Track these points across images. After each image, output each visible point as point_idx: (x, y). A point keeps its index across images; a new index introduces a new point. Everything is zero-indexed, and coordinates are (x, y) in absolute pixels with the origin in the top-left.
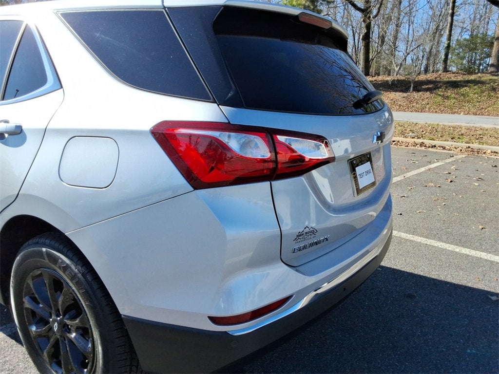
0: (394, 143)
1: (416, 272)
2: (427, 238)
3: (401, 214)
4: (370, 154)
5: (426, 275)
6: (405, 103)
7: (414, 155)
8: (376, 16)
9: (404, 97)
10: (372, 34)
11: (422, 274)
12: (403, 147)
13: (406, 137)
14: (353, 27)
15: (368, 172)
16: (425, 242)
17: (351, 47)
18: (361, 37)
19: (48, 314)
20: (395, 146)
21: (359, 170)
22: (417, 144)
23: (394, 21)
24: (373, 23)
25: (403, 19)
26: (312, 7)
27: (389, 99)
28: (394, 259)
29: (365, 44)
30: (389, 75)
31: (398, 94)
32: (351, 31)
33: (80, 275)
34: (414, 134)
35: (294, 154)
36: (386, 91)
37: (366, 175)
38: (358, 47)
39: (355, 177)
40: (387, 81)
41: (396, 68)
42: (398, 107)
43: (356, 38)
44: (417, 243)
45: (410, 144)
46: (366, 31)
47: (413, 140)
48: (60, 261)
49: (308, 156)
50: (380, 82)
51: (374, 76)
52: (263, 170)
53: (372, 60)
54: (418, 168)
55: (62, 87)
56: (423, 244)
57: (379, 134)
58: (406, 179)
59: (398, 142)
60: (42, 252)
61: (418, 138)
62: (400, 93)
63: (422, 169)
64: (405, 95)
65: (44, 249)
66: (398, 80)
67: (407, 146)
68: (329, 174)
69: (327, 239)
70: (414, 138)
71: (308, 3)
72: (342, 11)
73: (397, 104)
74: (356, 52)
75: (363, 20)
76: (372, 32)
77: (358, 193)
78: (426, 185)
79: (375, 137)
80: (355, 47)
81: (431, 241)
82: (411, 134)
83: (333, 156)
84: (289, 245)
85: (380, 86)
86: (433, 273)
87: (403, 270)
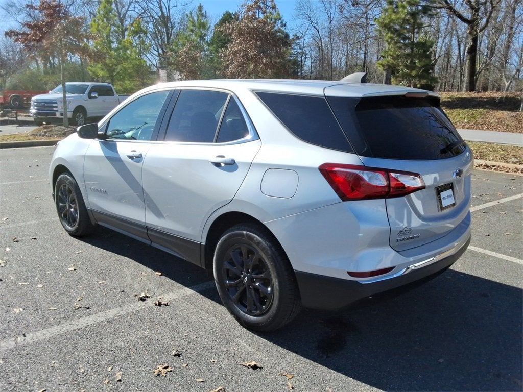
0: (494, 168)
1: (493, 280)
2: (509, 255)
3: (489, 235)
4: (452, 184)
5: (501, 282)
6: (513, 123)
7: (513, 181)
8: (484, 28)
9: (512, 117)
10: (480, 45)
11: (498, 281)
12: (503, 172)
13: (507, 162)
14: (458, 37)
15: (450, 196)
16: (506, 259)
17: (455, 58)
18: (467, 49)
19: (240, 272)
20: (495, 171)
21: (443, 194)
22: (518, 170)
23: (506, 30)
24: (480, 34)
25: (516, 29)
26: (412, 21)
27: (495, 118)
28: (476, 270)
29: (471, 57)
30: (498, 90)
31: (505, 113)
32: (457, 42)
33: (268, 248)
34: (516, 160)
35: (398, 182)
36: (493, 109)
37: (447, 198)
38: (464, 58)
39: (440, 199)
40: (494, 98)
41: (506, 82)
42: (505, 127)
43: (462, 48)
44: (499, 259)
45: (511, 170)
46: (472, 44)
47: (515, 165)
48: (255, 239)
49: (407, 185)
50: (486, 100)
51: (480, 92)
52: (381, 192)
53: (479, 73)
54: (515, 194)
55: (260, 139)
56: (504, 260)
57: (458, 171)
58: (499, 205)
59: (499, 167)
60: (243, 234)
61: (520, 164)
62: (509, 112)
63: (518, 195)
64: (514, 114)
65: (244, 232)
66: (507, 98)
67: (508, 172)
68: (422, 196)
69: (418, 237)
70: (516, 163)
71: (409, 16)
72: (446, 19)
73: (504, 124)
74: (461, 63)
75: (470, 32)
76: (480, 43)
77: (441, 210)
78: (519, 211)
79: (455, 173)
80: (460, 58)
81: (512, 258)
82: (513, 159)
83: (424, 185)
84: (395, 237)
85: (486, 104)
86: (508, 281)
87: (482, 277)
